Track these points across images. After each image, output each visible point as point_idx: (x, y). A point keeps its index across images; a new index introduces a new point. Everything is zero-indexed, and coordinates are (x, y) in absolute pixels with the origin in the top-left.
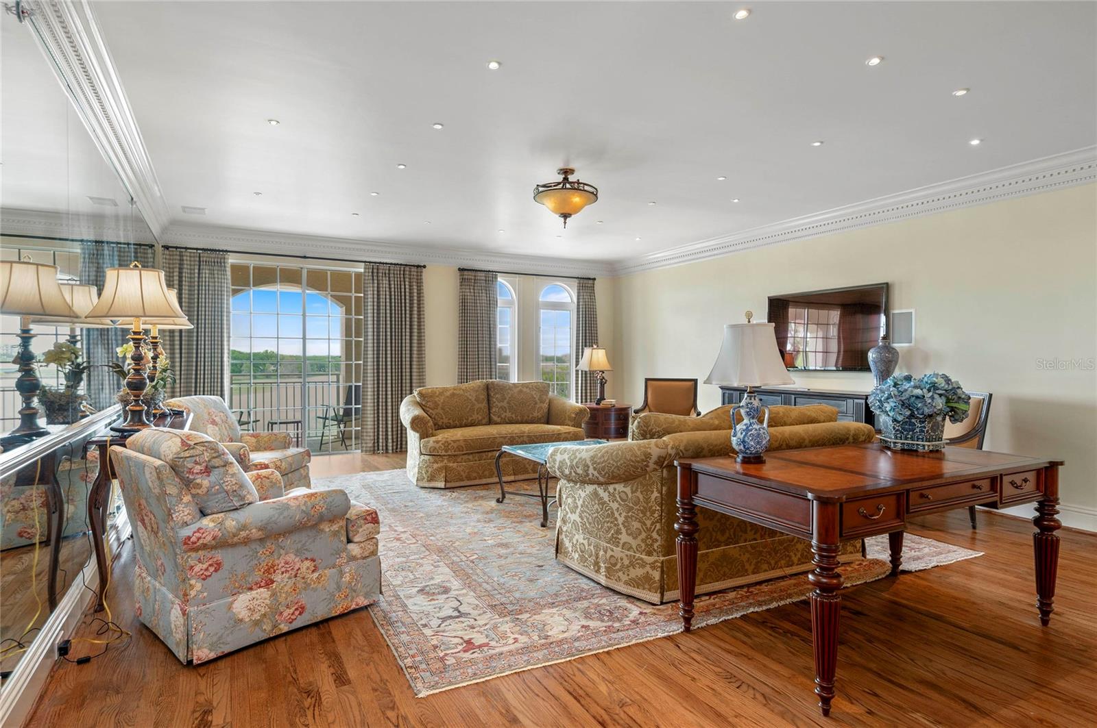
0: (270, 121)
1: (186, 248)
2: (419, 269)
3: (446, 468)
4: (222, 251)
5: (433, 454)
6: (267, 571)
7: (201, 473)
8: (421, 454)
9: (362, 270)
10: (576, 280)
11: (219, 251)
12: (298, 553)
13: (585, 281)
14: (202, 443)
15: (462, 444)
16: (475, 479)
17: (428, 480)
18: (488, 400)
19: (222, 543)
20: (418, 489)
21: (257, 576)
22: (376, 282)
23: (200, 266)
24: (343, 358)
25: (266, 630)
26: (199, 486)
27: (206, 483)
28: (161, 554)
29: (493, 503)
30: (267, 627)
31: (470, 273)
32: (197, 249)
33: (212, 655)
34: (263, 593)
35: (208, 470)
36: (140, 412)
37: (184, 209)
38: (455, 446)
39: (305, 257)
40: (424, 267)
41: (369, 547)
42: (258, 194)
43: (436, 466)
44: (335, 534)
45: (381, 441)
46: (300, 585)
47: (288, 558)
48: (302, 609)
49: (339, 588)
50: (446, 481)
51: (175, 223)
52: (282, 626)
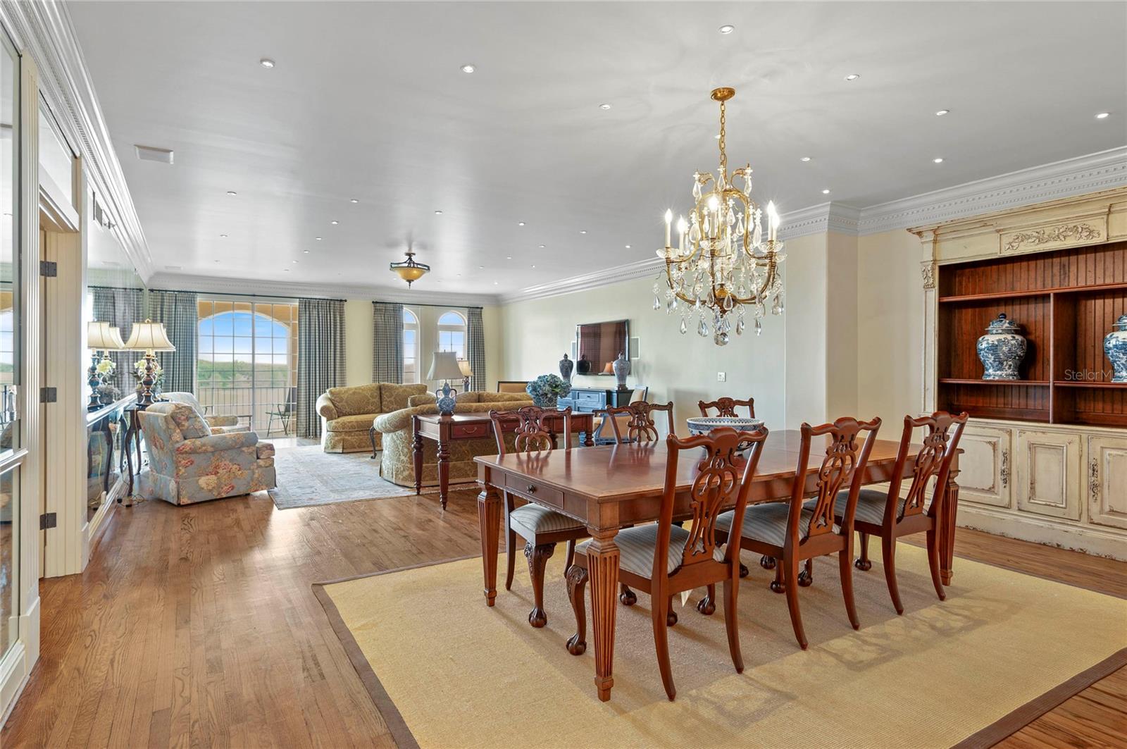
0: (222, 236)
1: (166, 291)
2: (342, 303)
3: (343, 440)
4: (193, 292)
5: (335, 431)
6: (216, 467)
7: (184, 420)
8: (328, 431)
9: (297, 304)
10: (467, 309)
11: (190, 292)
12: (231, 460)
13: (474, 309)
14: (185, 407)
15: (355, 424)
16: (364, 447)
17: (331, 450)
18: (381, 396)
19: (193, 451)
20: (325, 454)
21: (211, 469)
22: (308, 312)
23: (176, 303)
24: (289, 368)
25: (215, 495)
26: (183, 425)
27: (186, 424)
28: (165, 459)
29: (369, 459)
30: (215, 493)
31: (381, 305)
32: (174, 291)
33: (189, 502)
34: (213, 477)
35: (188, 419)
36: (150, 396)
37: (166, 267)
38: (350, 425)
39: (254, 295)
40: (346, 301)
41: (269, 462)
42: (217, 261)
43: (336, 438)
44: (251, 453)
45: (311, 428)
46: (232, 476)
47: (225, 462)
48: (233, 488)
49: (252, 480)
50: (343, 448)
51: (158, 274)
52: (223, 494)
